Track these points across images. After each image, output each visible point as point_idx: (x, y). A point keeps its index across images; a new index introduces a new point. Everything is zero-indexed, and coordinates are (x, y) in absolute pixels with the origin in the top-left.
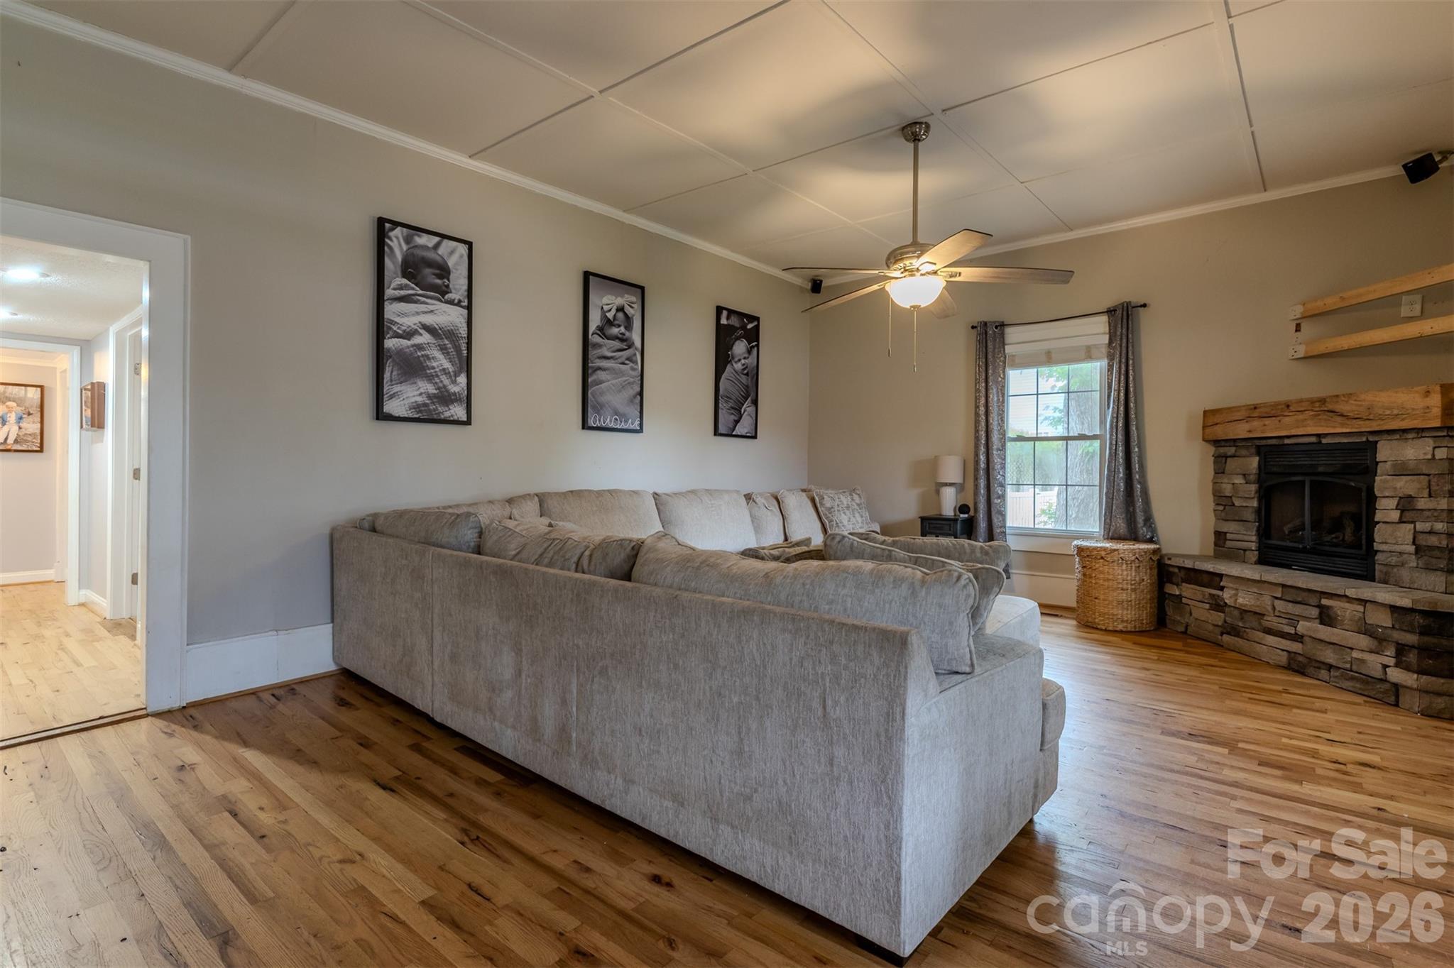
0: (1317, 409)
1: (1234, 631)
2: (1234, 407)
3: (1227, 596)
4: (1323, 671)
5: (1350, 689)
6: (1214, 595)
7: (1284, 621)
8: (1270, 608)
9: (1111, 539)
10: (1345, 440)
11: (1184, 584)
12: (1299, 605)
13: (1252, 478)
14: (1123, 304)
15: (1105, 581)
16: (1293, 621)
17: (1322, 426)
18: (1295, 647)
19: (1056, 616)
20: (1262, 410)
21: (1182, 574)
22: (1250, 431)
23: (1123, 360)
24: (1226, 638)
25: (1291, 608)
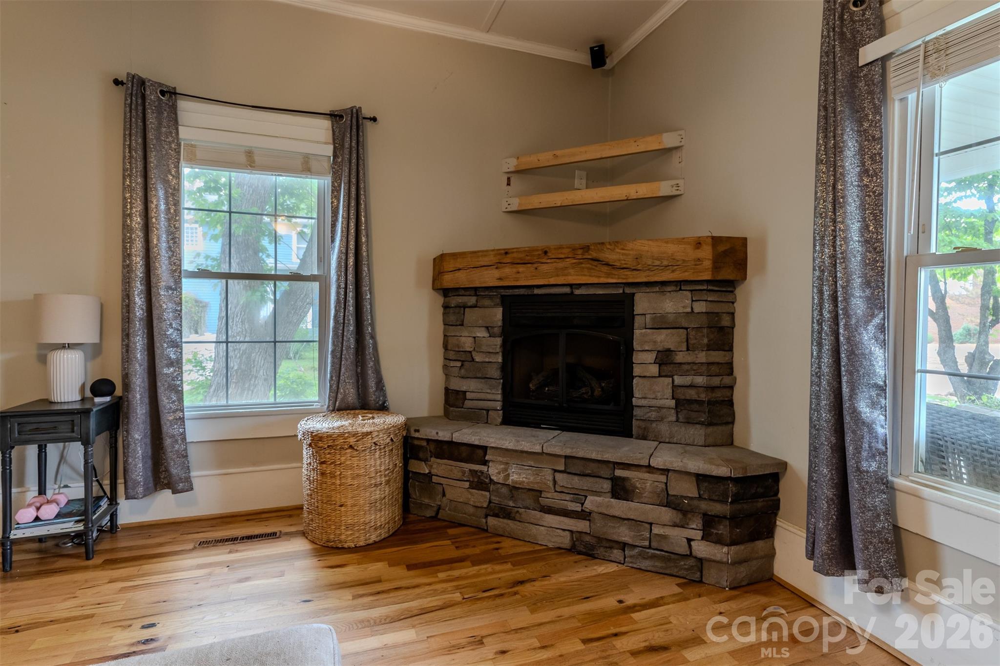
0: (580, 257)
1: (505, 513)
2: (479, 252)
3: (494, 471)
4: (615, 551)
5: (649, 569)
6: (476, 472)
7: (568, 497)
8: (551, 484)
9: (339, 410)
10: (600, 292)
11: (433, 459)
12: (588, 478)
13: (497, 330)
14: (352, 109)
15: (353, 478)
16: (580, 496)
17: (585, 275)
18: (581, 526)
19: (272, 536)
20: (515, 255)
21: (432, 447)
22: (500, 279)
23: (354, 180)
24: (492, 521)
25: (577, 482)
